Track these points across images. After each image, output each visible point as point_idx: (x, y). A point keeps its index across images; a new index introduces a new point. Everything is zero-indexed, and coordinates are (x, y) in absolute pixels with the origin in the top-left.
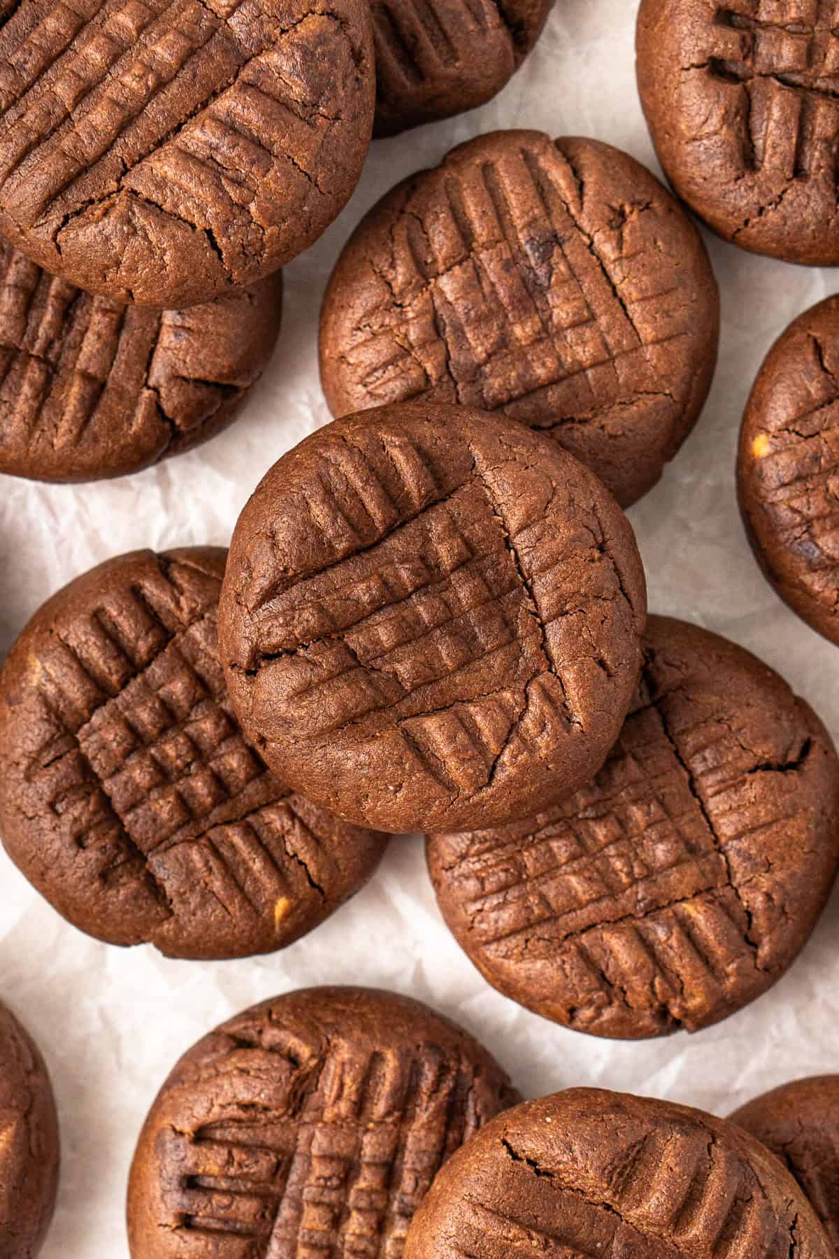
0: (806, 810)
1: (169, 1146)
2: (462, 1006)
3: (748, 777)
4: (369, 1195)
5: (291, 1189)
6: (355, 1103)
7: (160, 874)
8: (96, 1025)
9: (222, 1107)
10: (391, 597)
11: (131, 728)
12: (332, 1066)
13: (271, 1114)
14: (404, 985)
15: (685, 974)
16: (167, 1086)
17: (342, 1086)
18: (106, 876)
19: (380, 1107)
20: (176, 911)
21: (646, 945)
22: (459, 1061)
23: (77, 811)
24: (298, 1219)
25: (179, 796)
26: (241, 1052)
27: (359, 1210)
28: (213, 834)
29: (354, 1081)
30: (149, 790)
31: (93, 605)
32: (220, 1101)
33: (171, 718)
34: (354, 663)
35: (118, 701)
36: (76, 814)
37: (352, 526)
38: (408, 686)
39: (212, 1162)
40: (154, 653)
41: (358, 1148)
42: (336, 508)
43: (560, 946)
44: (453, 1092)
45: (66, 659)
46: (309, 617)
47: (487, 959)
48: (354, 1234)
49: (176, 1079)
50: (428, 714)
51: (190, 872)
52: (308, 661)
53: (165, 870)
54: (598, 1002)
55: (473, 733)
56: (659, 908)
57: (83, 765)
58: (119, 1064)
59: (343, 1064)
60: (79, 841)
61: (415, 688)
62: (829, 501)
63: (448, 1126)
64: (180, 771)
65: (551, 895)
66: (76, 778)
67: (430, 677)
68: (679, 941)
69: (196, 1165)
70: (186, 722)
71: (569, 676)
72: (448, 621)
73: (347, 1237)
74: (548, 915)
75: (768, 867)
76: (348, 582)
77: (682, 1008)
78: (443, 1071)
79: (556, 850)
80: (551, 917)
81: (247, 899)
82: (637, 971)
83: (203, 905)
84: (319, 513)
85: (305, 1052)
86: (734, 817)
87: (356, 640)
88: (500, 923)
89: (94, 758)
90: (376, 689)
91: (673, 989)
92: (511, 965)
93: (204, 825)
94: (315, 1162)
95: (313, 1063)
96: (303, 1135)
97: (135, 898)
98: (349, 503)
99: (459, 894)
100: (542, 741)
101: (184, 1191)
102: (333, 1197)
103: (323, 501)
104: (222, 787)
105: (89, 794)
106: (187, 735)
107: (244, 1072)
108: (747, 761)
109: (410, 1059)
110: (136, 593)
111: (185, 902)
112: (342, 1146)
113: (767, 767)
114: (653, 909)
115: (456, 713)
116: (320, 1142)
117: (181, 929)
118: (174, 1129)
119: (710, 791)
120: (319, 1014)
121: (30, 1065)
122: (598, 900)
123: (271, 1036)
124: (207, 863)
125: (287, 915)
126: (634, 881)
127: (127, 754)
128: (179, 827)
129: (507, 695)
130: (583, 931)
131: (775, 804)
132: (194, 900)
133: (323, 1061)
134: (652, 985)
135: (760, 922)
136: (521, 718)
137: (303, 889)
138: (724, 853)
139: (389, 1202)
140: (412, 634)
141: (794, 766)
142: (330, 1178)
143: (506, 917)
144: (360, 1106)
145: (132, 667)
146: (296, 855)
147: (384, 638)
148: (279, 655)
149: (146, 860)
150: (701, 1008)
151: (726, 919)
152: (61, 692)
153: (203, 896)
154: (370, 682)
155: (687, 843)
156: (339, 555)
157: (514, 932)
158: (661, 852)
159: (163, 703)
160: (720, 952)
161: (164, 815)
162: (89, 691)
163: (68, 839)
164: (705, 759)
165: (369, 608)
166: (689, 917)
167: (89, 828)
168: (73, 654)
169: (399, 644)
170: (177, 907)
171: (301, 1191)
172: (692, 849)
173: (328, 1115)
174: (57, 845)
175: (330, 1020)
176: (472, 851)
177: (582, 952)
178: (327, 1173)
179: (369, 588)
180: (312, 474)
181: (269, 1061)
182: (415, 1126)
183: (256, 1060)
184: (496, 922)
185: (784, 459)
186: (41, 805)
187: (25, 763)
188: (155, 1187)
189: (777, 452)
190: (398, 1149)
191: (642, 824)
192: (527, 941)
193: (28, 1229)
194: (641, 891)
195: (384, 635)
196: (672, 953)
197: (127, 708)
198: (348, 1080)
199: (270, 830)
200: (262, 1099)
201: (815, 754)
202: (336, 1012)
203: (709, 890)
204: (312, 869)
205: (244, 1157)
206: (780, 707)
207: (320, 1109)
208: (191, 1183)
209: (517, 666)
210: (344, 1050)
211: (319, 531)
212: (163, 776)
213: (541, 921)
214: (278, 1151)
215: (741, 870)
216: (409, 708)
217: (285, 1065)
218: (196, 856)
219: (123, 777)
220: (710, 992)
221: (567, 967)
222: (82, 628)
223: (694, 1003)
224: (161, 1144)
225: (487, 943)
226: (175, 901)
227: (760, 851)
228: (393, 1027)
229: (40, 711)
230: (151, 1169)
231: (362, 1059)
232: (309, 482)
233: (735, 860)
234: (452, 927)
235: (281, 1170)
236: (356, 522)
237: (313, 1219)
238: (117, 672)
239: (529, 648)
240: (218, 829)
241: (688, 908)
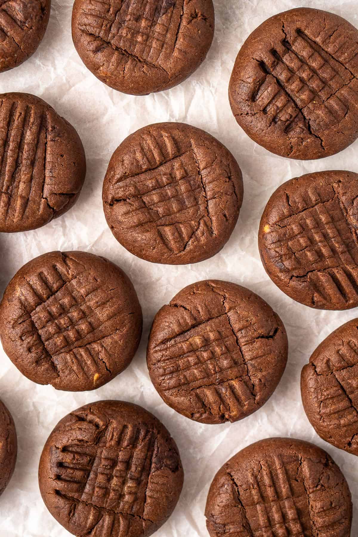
0: (274, 352)
1: (54, 452)
2: (156, 408)
3: (256, 340)
4: (120, 472)
5: (94, 468)
6: (117, 442)
7: (56, 362)
8: (31, 408)
9: (72, 440)
10: (159, 186)
11: (50, 313)
12: (110, 429)
13: (88, 444)
14: (137, 401)
15: (231, 404)
16: (54, 431)
17: (113, 435)
18: (37, 362)
19: (125, 443)
20: (60, 375)
21: (218, 394)
22: (153, 428)
23: (29, 340)
24: (96, 478)
25: (64, 337)
26: (80, 422)
27: (116, 477)
28: (75, 350)
29: (117, 434)
30: (54, 334)
31: (39, 271)
32: (72, 438)
33: (63, 311)
34: (144, 206)
35: (45, 303)
36: (29, 341)
37: (148, 161)
38: (161, 216)
39: (68, 458)
40: (58, 289)
41: (118, 456)
42: (144, 155)
43: (190, 393)
44: (150, 439)
45: (29, 289)
46: (132, 190)
47: (165, 395)
48: (114, 484)
49: (57, 429)
50: (167, 225)
51: (66, 363)
52: (130, 204)
53: (58, 361)
54: (201, 412)
55: (180, 234)
56: (224, 382)
57: (32, 324)
58: (39, 422)
59: (114, 428)
60: (29, 350)
61: (163, 216)
62: (288, 250)
63: (148, 451)
64: (65, 328)
65: (188, 376)
66: (30, 329)
67: (169, 213)
68: (229, 393)
69: (62, 459)
70: (68, 312)
71: (214, 219)
72: (176, 196)
73: (112, 485)
74: (186, 382)
75: (261, 370)
76: (145, 179)
77: (229, 415)
78: (147, 432)
79: (190, 361)
80: (187, 383)
81: (85, 373)
82: (215, 403)
83: (70, 374)
84: (139, 156)
85: (101, 423)
86: (250, 353)
87: (146, 199)
88: (170, 384)
89: (36, 322)
90: (151, 215)
91: (227, 409)
92: (173, 398)
93: (72, 347)
94: (102, 460)
95: (104, 427)
96: (99, 451)
97: (47, 370)
98: (148, 154)
99: (157, 373)
100: (202, 239)
101: (58, 467)
102: (108, 472)
103: (140, 152)
104: (79, 335)
105: (33, 334)
106: (68, 317)
107: (80, 429)
108: (256, 334)
109: (136, 428)
110: (54, 268)
111: (63, 372)
112: (112, 455)
113: (263, 337)
114: (222, 382)
115: (176, 226)
116: (105, 453)
117: (62, 381)
118: (56, 447)
119: (243, 344)
120: (107, 410)
121: (9, 422)
122: (203, 378)
123: (90, 417)
124: (72, 360)
125: (98, 379)
126: (216, 373)
127: (47, 322)
128: (63, 347)
129: (193, 222)
130: (197, 388)
131: (264, 350)
132: (67, 372)
133: (107, 427)
134: (220, 407)
135: (257, 388)
136: (197, 230)
137: (104, 371)
138: (246, 365)
139: (127, 475)
140: (164, 199)
141: (271, 337)
142: (107, 466)
143: (172, 382)
144: (119, 442)
145: (52, 293)
146: (102, 359)
147: (155, 199)
148: (121, 200)
149: (52, 357)
150: (236, 415)
151: (245, 387)
152: (26, 299)
153: (70, 371)
154: (149, 213)
155: (234, 361)
156: (143, 170)
157: (174, 387)
158: (225, 363)
159: (61, 305)
160: (243, 398)
161: (59, 343)
162: (36, 300)
163: (25, 349)
164: (242, 333)
165: (151, 188)
166: (233, 385)
167: (33, 346)
168: (31, 287)
169: (159, 202)
170: (61, 374)
171: (97, 469)
172: (236, 363)
173: (108, 445)
174: (22, 350)
175: (110, 413)
176: (162, 360)
177: (197, 396)
178: (106, 464)
179: (152, 182)
180: (137, 142)
181: (89, 426)
182: (137, 450)
183: (84, 425)
184: (169, 384)
185: (274, 234)
186: (17, 337)
187: (12, 322)
188: (48, 465)
189: (272, 232)
190: (131, 457)
191: (220, 354)
192: (179, 390)
193: (5, 476)
194: (218, 376)
195: (155, 198)
196: (227, 398)
197: (48, 306)
198: (115, 434)
199: (94, 351)
200: (85, 439)
201: (279, 333)
202: (113, 410)
203: (240, 377)
204: (107, 365)
205: (79, 457)
206: (269, 317)
207: (105, 443)
208: (60, 465)
209: (197, 213)
210: (114, 424)
211: (138, 162)
212: (59, 330)
213: (184, 384)
214: (90, 456)
215: (252, 371)
216: (161, 223)
217: (94, 428)
218: (68, 357)
219: (46, 329)
220: (239, 410)
221: (191, 400)
222: (35, 279)
223: (233, 414)
224: (51, 451)
225: (165, 390)
226: (60, 372)
227: (258, 365)
228: (131, 416)
229: (19, 305)
230: (47, 460)
231: (120, 427)
232: (136, 145)
233: (250, 368)
234: (154, 384)
235: (91, 462)
236: (150, 160)
237: (101, 478)
238: (46, 294)
239: (202, 208)
240: (76, 349)
241: (233, 383)
